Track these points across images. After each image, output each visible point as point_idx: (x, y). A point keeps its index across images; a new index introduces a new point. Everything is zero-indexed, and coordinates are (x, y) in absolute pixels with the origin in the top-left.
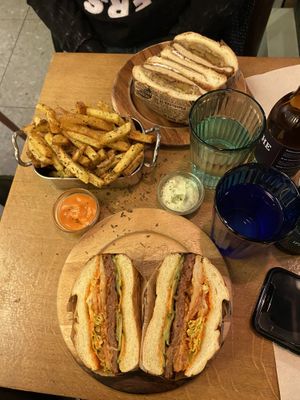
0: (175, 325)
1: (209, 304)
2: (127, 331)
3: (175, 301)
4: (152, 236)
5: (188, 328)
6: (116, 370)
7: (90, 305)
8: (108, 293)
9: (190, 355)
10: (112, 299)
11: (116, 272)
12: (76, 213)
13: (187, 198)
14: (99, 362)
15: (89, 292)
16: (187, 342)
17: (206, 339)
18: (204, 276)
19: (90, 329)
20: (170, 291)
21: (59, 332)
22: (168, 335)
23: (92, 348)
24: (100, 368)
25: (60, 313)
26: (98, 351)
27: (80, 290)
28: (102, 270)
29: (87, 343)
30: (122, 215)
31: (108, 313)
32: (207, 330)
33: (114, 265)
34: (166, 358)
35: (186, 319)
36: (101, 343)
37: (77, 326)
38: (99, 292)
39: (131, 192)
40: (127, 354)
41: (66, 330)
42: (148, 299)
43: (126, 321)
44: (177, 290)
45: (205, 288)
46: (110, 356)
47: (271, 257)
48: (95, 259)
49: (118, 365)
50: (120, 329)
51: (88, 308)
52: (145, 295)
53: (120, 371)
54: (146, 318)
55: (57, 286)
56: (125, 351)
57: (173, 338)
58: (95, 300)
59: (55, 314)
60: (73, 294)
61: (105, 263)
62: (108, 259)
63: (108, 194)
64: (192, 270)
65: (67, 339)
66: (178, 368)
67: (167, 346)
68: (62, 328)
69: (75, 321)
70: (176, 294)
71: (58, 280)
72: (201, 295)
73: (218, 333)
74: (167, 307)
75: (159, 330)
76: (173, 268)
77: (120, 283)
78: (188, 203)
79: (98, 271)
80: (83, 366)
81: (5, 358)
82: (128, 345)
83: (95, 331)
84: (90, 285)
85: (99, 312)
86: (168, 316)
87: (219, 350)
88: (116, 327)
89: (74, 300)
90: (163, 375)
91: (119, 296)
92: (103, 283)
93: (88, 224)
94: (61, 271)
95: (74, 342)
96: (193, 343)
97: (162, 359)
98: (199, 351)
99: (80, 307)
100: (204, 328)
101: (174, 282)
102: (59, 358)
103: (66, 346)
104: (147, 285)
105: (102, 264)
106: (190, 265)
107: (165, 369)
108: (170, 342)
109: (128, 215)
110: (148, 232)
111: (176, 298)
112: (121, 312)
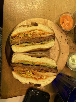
0: (30, 66)
1: (39, 79)
2: (26, 47)
3: (39, 65)
4: (58, 52)
5: (29, 71)
6: (12, 44)
7: (35, 31)
8: (40, 38)
9: (20, 73)
10: (38, 40)
11: (48, 41)
12: (66, 22)
13: (73, 64)
14: (14, 37)
15: (39, 30)
16: (24, 71)
17: (26, 79)
18: (49, 76)
19: (26, 32)
20: (43, 63)
21: (23, 20)
22: (26, 64)
23: (19, 34)
24: (12, 38)
25: (30, 20)
26: (18, 36)
27: (40, 27)
28: (48, 35)
29: (21, 31)
30: (66, 40)
31: (32, 39)
32: (29, 79)
33: (51, 40)
34: (18, 63)
35: (33, 70)
36: (21, 37)
37: (26, 27)
38: (40, 34)
39: (73, 42)
40: (18, 48)
41: (24, 23)
42: (39, 55)
43: (30, 46)
44: (43, 66)
45: (45, 77)
46: (17, 41)
47: (53, 94)
48: (52, 32)
49: (14, 45)
50: (27, 44)
51: (33, 30)
52: (40, 53)
53: (12, 45)
54: (32, 54)
55: (39, 18)
56: (19, 47)
57: (25, 66)
58: (37, 33)
59: (29, 18)
60: (38, 24)
61: (51, 36)
62: (53, 37)
63: (73, 34)
64: (51, 72)
65: (21, 24)
66: (15, 68)
67: (22, 64)
68: (25, 21)
69: (28, 26)
70: (41, 66)
71: (41, 18)
72: (42, 76)
73: (28, 83)
74: (36, 63)
75: (28, 60)
76: (51, 64)
77: (44, 43)
78: (72, 65)
79: (48, 33)
80: (13, 30)
81: (13, 1)
82: (21, 48)
83: (25, 34)
84: (42, 31)
85: (32, 35)
86: (33, 63)
87: (22, 84)
88: (28, 42)
89: (36, 24)
90: (12, 63)
91: (39, 43)
92: (43, 36)
93: (63, 27)
94: (44, 18)
95: (20, 26)
96: (24, 74)
97: (17, 62)
98: (21, 76)
99: (33, 28)
100: (30, 78)
101: (46, 65)
102: (15, 22)
103: (19, 24)
104: (44, 54)
105: (50, 34)
106: (53, 71)
107: (14, 63)
108: (24, 65)
109: (66, 42)
110: (60, 50)
111: (40, 66)
112: (33, 44)
